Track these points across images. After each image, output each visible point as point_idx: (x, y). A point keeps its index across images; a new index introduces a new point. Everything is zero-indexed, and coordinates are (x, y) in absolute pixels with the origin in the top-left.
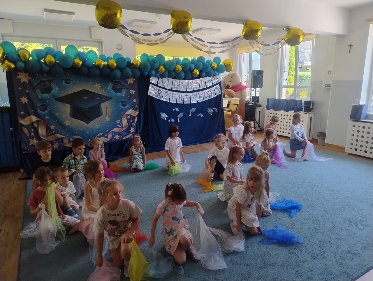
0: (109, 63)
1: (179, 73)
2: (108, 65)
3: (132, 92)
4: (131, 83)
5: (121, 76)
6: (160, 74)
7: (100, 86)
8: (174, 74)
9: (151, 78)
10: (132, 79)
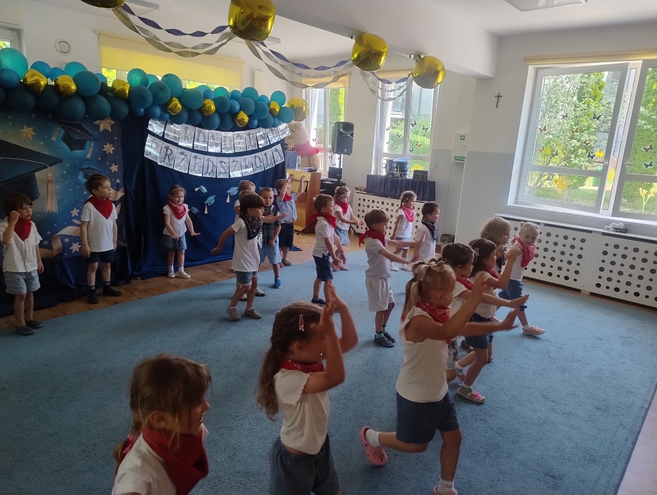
0: (59, 82)
1: (209, 117)
2: (56, 87)
3: (109, 148)
4: (105, 130)
5: (86, 114)
6: (171, 115)
7: (34, 133)
8: (199, 117)
9: (150, 122)
10: (109, 121)
